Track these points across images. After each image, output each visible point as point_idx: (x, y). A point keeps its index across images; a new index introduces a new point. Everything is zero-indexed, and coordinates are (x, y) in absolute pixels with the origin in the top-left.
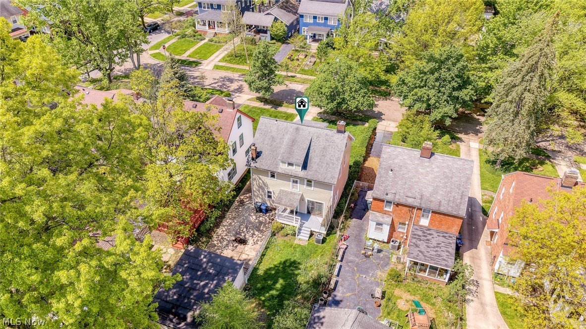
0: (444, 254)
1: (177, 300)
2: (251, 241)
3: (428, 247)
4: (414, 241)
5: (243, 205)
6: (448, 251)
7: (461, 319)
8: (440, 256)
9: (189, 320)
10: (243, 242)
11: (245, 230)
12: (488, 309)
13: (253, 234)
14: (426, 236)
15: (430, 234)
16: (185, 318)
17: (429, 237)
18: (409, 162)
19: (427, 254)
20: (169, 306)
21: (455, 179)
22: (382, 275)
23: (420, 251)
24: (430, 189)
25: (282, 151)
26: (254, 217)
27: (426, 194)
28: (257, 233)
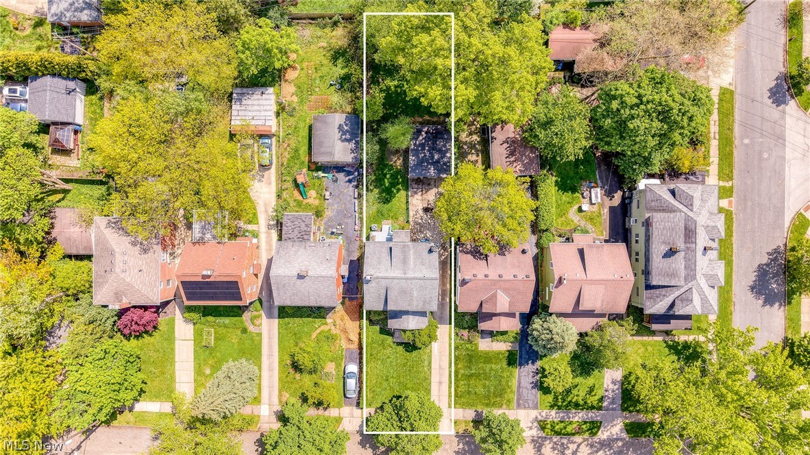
0: (289, 224)
1: (436, 141)
2: (421, 212)
3: (299, 227)
4: (309, 229)
5: (441, 245)
6: (287, 227)
7: (279, 196)
8: (292, 222)
9: (423, 133)
10: (426, 210)
11: (429, 221)
12: (263, 209)
13: (422, 219)
14: (302, 235)
15: (299, 238)
16: (426, 133)
17: (299, 236)
18: (316, 267)
19: (300, 221)
20: (439, 136)
21: (283, 261)
22: (328, 213)
23: (304, 222)
24: (299, 253)
25: (412, 252)
26: (428, 236)
27: (302, 250)
28: (420, 221)
